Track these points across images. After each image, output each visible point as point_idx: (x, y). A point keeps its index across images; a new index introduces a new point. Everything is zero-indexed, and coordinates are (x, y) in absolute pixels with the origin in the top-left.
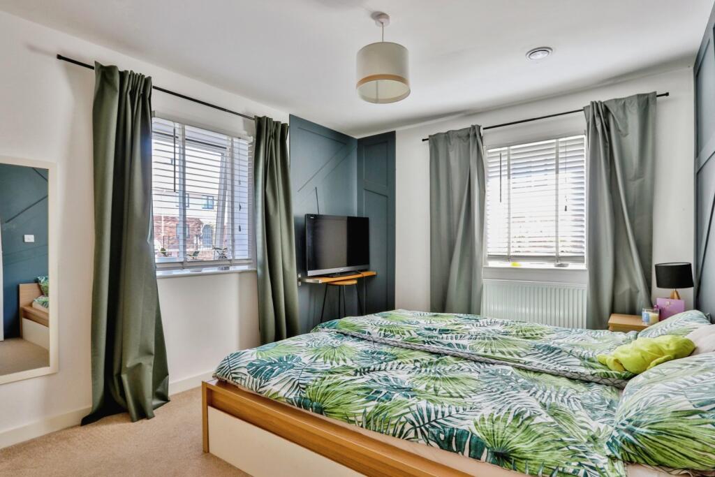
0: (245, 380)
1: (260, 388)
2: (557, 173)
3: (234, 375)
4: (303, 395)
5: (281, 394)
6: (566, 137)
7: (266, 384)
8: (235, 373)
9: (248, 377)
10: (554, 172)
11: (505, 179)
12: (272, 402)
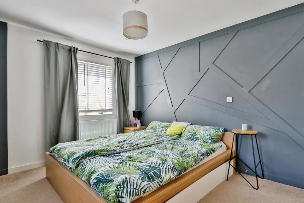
0: (150, 186)
1: (161, 183)
2: (105, 78)
3: (143, 190)
4: (178, 170)
5: (172, 176)
6: (108, 66)
7: (162, 179)
8: (142, 188)
9: (151, 184)
10: (104, 78)
11: (86, 76)
12: (171, 182)
